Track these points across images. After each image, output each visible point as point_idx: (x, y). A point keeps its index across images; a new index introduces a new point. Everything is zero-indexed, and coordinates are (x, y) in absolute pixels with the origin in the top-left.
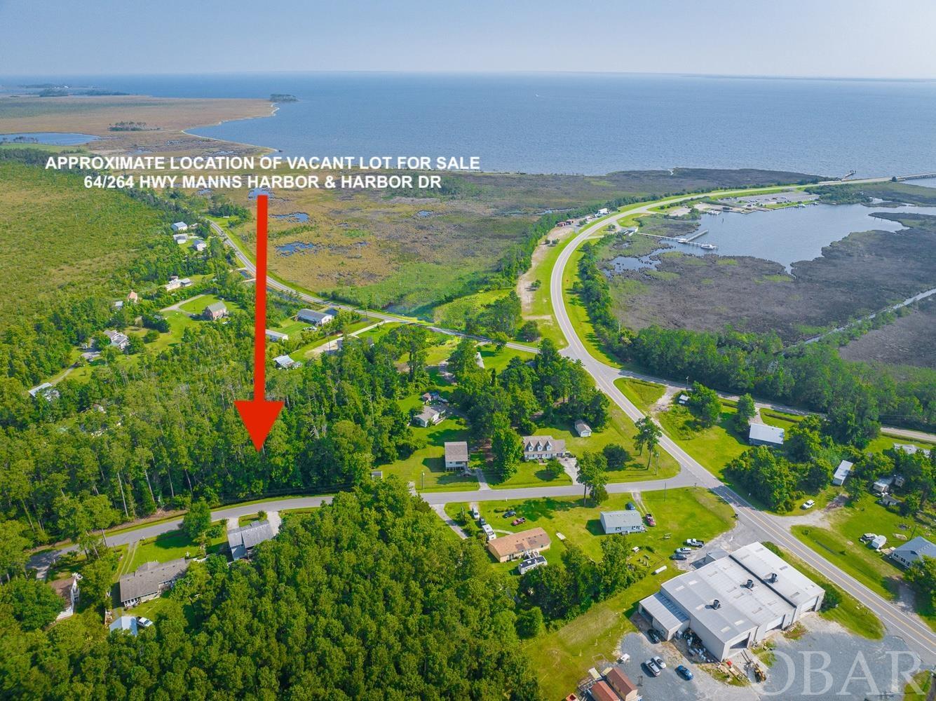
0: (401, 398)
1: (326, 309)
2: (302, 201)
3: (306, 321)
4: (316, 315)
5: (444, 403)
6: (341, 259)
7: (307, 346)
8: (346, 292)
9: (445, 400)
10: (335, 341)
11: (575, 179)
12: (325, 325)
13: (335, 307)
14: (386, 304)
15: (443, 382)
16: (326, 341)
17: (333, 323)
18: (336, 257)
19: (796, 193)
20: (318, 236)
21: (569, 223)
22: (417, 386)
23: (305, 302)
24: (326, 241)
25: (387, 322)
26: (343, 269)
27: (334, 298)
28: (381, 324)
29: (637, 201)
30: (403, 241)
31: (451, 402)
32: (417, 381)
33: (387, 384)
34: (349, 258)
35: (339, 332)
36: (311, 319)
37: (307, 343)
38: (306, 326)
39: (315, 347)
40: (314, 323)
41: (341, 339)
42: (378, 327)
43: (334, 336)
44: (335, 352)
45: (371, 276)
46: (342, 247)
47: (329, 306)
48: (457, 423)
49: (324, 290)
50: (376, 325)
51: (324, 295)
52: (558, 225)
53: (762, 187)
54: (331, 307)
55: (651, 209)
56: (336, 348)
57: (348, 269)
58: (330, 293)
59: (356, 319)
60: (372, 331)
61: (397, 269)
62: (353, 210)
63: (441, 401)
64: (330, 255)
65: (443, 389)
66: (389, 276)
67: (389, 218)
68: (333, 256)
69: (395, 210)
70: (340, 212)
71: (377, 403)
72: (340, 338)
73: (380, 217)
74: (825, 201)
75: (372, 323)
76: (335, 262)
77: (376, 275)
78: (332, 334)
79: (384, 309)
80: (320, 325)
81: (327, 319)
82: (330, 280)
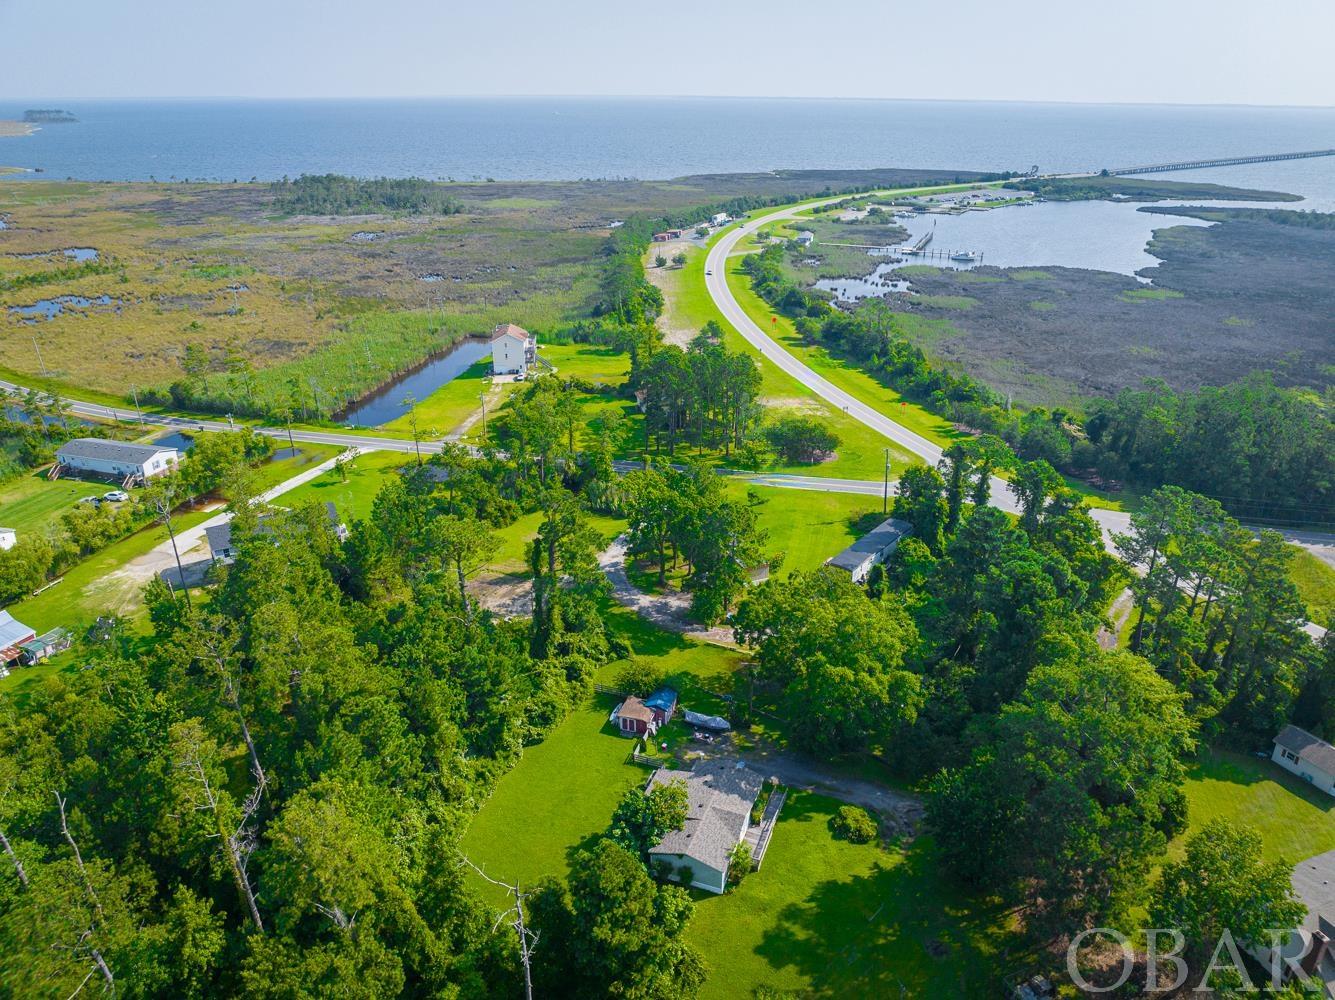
0: (530, 742)
1: (157, 435)
2: (84, 230)
3: (91, 476)
4: (122, 454)
5: (716, 732)
6: (189, 318)
7: (92, 562)
8: (215, 385)
9: (719, 721)
10: (199, 530)
11: (626, 184)
12: (156, 481)
13: (187, 429)
14: (343, 405)
15: (658, 635)
16: (161, 538)
17: (185, 473)
18: (175, 315)
19: (994, 190)
20: (124, 280)
21: (676, 235)
22: (573, 674)
23: (85, 421)
24: (147, 289)
25: (363, 451)
26: (195, 338)
27: (181, 403)
28: (347, 457)
29: (764, 205)
30: (337, 278)
31: (741, 725)
32: (564, 649)
33: (477, 702)
34: (209, 314)
35: (211, 495)
36: (106, 466)
37: (89, 550)
38: (85, 493)
39: (124, 560)
40: (118, 480)
41: (224, 519)
42: (339, 469)
43: (193, 515)
44: (203, 575)
45: (278, 347)
46: (188, 296)
47: (168, 426)
48: (840, 831)
49: (146, 388)
50: (331, 464)
51: (148, 400)
52: (656, 240)
53: (936, 184)
54: (172, 428)
55: (799, 214)
56: (206, 554)
57: (210, 336)
58: (163, 390)
59: (259, 454)
60: (319, 484)
61: (344, 328)
62: (204, 237)
63: (703, 728)
64: (159, 313)
65: (669, 663)
66: (327, 343)
67: (290, 245)
68: (166, 314)
69: (300, 233)
70: (176, 242)
71: (446, 796)
72: (218, 516)
73: (271, 244)
74: (1052, 197)
75: (310, 461)
76: (172, 327)
77: (290, 345)
78: (186, 507)
79: (339, 418)
80: (138, 484)
81: (160, 462)
82: (161, 363)
